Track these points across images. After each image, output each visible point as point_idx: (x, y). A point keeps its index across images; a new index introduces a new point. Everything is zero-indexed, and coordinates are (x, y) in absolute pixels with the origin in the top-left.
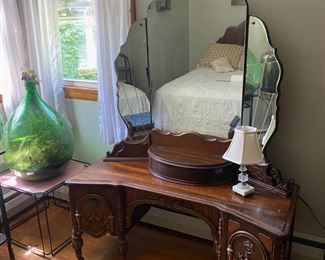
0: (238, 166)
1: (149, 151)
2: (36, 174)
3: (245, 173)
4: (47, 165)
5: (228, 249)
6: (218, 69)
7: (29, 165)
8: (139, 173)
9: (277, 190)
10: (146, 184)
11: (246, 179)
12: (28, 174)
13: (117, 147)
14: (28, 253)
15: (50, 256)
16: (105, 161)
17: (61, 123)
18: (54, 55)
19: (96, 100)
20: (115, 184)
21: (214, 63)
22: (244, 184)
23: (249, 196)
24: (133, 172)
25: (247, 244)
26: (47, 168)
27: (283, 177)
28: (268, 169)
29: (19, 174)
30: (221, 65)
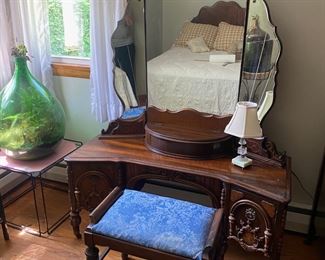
0: (239, 139)
1: (146, 128)
2: (29, 153)
3: (244, 146)
4: (42, 143)
5: (230, 218)
6: (195, 49)
7: (23, 143)
8: (138, 150)
9: (272, 162)
10: (147, 159)
11: (245, 152)
12: (21, 153)
13: (112, 125)
14: (22, 233)
15: (46, 235)
16: (100, 138)
17: (53, 102)
18: (42, 30)
19: (88, 78)
20: (116, 160)
21: (190, 43)
22: (243, 156)
23: (247, 168)
24: (132, 149)
25: (249, 211)
26: (42, 146)
27: (278, 149)
28: (264, 143)
29: (10, 153)
30: (196, 45)
